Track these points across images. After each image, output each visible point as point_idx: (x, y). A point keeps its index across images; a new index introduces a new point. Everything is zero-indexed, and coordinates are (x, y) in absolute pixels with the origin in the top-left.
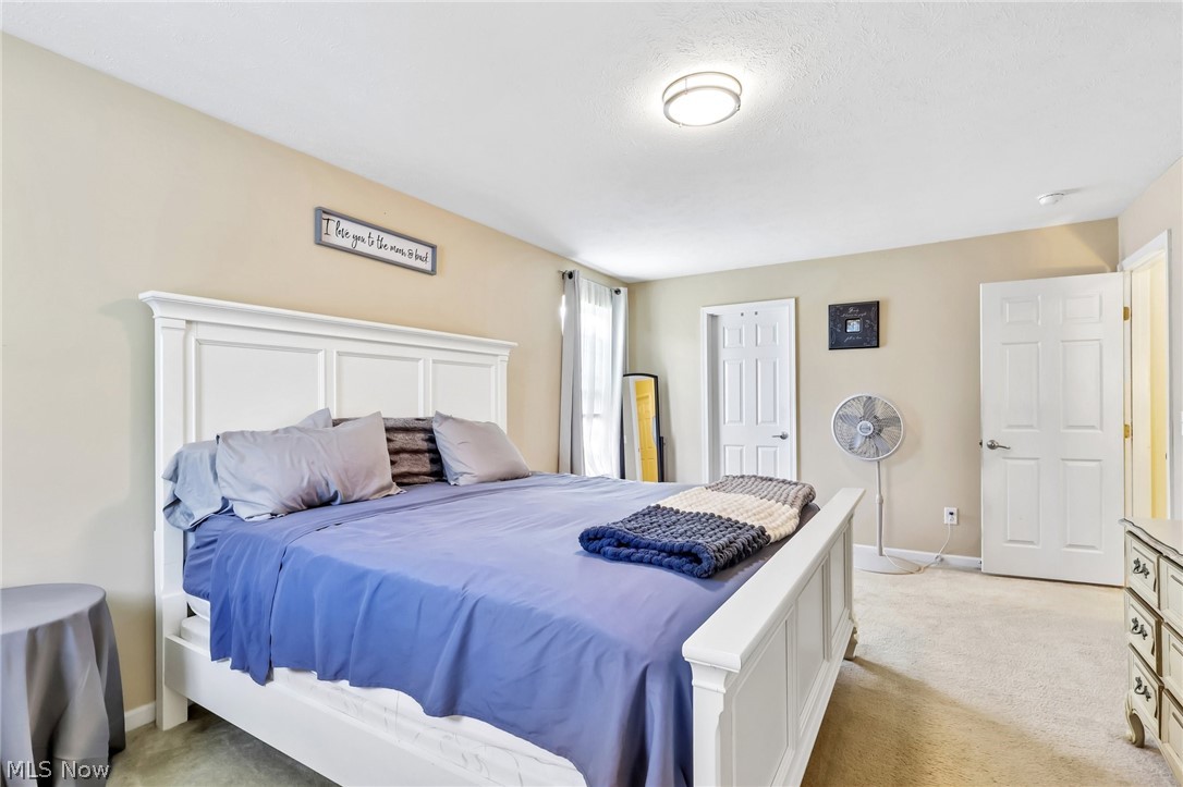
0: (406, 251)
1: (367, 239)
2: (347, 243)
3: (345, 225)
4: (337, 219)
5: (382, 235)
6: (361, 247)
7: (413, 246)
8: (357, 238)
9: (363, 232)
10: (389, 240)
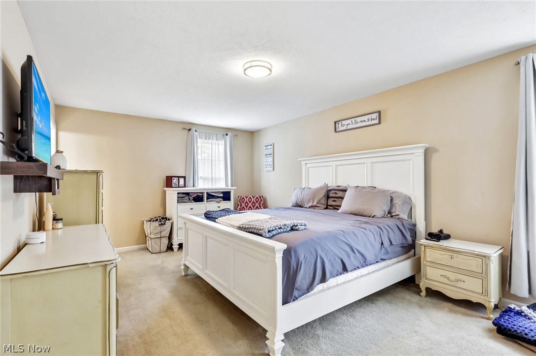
0: (367, 120)
1: (351, 123)
2: (344, 128)
3: (344, 122)
4: (341, 122)
5: (356, 119)
6: (349, 127)
7: (369, 116)
8: (347, 125)
9: (349, 121)
10: (359, 119)
